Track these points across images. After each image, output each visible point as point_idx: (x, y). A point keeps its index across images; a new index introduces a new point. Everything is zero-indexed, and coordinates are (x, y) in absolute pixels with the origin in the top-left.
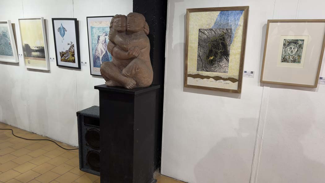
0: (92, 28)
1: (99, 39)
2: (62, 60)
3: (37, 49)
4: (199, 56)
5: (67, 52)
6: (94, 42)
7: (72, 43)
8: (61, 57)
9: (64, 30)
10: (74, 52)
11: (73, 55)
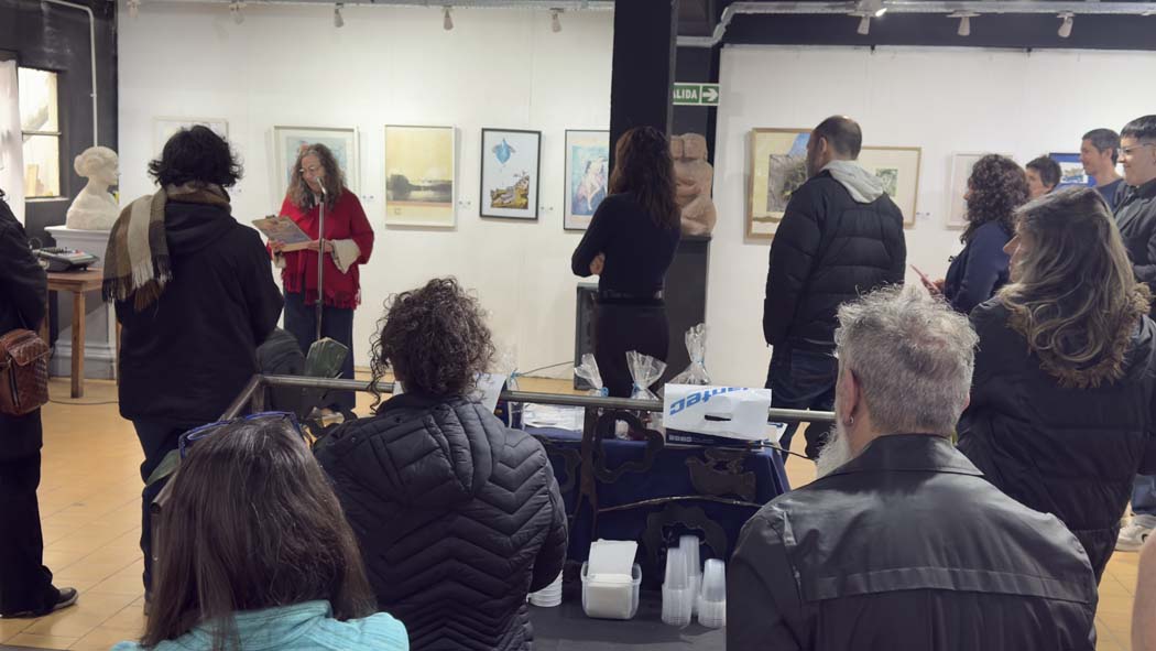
0: (575, 149)
1: (588, 167)
2: (493, 206)
3: (427, 184)
4: (770, 191)
5: (509, 190)
6: (576, 172)
7: (524, 173)
8: (494, 199)
9: (509, 149)
10: (527, 190)
11: (525, 196)
